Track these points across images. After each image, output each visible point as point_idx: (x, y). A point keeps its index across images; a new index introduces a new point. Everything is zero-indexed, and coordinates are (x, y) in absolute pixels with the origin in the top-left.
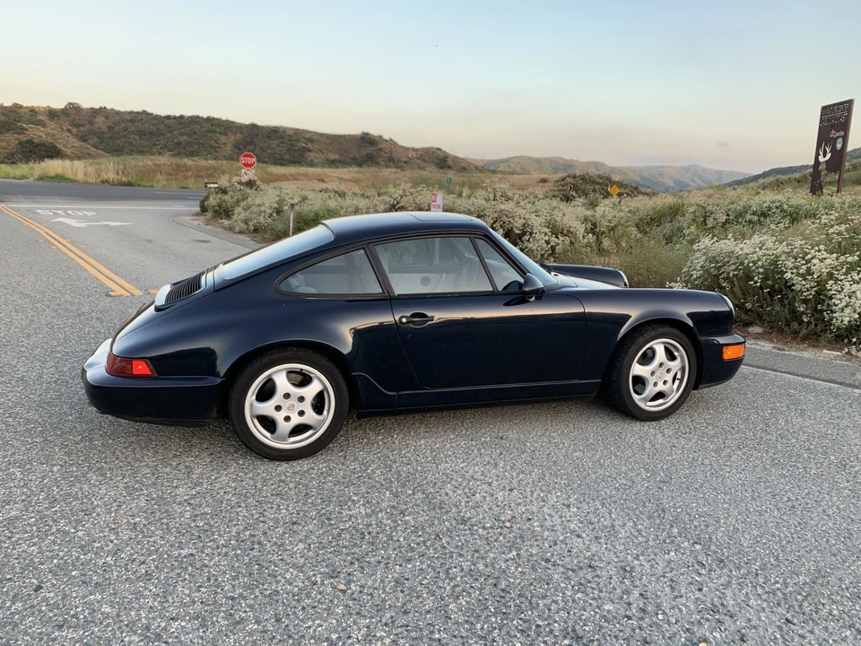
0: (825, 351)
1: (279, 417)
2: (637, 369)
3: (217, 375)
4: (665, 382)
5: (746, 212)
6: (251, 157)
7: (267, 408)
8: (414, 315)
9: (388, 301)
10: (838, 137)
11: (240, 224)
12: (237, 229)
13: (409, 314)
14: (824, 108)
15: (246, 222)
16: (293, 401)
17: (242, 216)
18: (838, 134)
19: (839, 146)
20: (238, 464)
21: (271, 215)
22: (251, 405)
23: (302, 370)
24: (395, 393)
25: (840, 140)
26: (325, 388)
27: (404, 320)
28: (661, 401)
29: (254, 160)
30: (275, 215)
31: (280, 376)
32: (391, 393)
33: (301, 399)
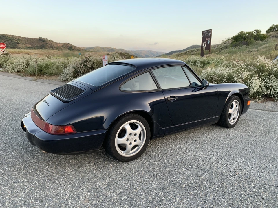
1: (128, 143)
2: (230, 111)
4: (235, 114)
6: (4, 44)
8: (171, 97)
10: (208, 40)
11: (11, 69)
12: (9, 71)
14: (203, 32)
15: (13, 69)
17: (11, 66)
18: (208, 39)
19: (209, 43)
20: (111, 166)
21: (24, 66)
23: (134, 122)
25: (209, 41)
26: (143, 129)
27: (169, 99)
28: (234, 120)
30: (26, 65)
31: (127, 126)
32: (163, 128)
33: (135, 135)
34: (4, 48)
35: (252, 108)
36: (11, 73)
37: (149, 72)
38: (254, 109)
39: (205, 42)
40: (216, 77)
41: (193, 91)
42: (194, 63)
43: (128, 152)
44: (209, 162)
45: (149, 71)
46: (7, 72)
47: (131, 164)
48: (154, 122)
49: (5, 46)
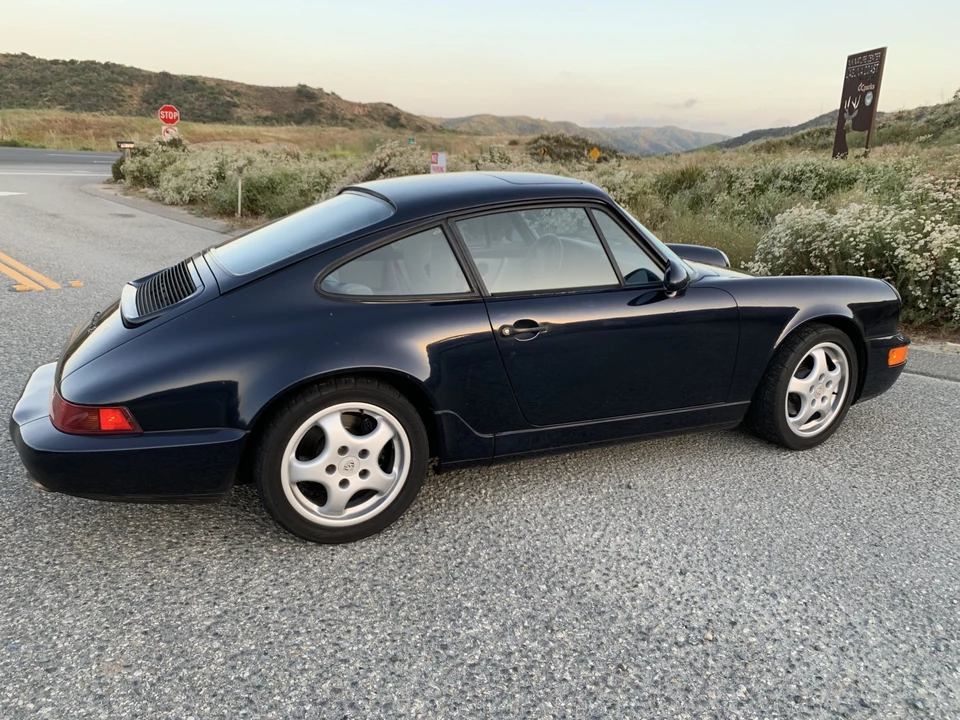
0: (949, 344)
1: (332, 482)
2: (795, 385)
3: (240, 425)
4: (823, 399)
5: (777, 177)
6: (173, 111)
7: (313, 470)
8: (520, 324)
9: (480, 303)
10: (867, 92)
11: (171, 193)
12: (167, 200)
13: (511, 322)
14: (851, 58)
16: (352, 457)
17: (174, 183)
18: (867, 88)
19: (868, 101)
20: (271, 553)
21: (210, 182)
22: (290, 466)
23: (362, 410)
24: (491, 436)
25: (870, 94)
26: (397, 435)
27: (507, 331)
29: (177, 114)
30: (215, 181)
31: (331, 421)
32: (486, 436)
33: (364, 453)
34: (173, 121)
35: (945, 374)
36: (172, 204)
37: (441, 226)
38: (950, 379)
39: (853, 100)
40: (826, 243)
41: (633, 303)
42: (796, 179)
43: (337, 511)
44: (626, 576)
45: (443, 223)
46: (160, 200)
47: (342, 553)
48: (439, 412)
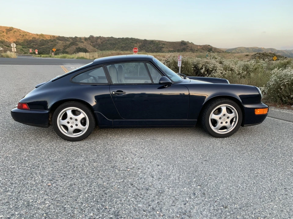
1: (69, 126)
2: (213, 116)
3: (47, 109)
4: (226, 122)
7: (65, 122)
8: (118, 91)
13: (116, 91)
16: (73, 121)
22: (59, 121)
23: (77, 110)
24: (112, 120)
26: (85, 117)
27: (114, 93)
28: (225, 130)
31: (69, 111)
33: (76, 120)
37: (103, 67)
47: (70, 143)
48: (95, 112)
49: (137, 50)
